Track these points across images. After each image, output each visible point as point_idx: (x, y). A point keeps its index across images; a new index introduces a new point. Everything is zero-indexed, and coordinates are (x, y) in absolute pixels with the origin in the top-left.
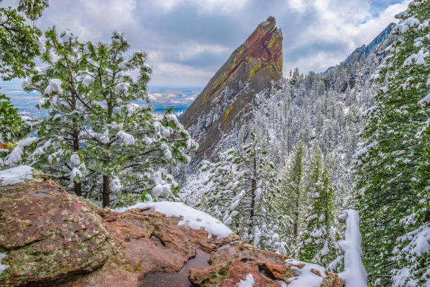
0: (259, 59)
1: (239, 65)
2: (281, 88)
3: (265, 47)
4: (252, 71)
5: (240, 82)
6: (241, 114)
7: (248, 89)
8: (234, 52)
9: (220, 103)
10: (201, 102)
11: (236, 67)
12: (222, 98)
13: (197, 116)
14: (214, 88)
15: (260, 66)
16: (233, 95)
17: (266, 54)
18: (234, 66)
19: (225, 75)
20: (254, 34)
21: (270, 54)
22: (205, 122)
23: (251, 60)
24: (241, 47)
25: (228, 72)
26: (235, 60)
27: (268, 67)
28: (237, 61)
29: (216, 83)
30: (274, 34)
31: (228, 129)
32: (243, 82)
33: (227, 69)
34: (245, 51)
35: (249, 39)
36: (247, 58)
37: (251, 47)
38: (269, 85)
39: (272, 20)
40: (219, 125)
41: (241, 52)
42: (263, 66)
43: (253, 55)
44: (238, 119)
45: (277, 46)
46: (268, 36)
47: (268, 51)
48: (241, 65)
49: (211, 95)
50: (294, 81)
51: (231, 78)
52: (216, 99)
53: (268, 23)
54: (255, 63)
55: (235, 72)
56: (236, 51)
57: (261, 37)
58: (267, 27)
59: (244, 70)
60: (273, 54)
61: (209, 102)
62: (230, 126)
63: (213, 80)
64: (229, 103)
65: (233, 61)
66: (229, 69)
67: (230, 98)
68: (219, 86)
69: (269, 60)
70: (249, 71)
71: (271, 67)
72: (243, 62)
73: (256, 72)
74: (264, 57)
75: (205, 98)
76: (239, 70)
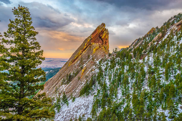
0: (98, 44)
3: (100, 38)
4: (94, 50)
8: (85, 41)
10: (68, 66)
11: (86, 48)
14: (75, 58)
15: (98, 47)
16: (85, 62)
17: (101, 41)
18: (85, 47)
19: (80, 52)
20: (95, 31)
23: (94, 44)
24: (89, 37)
25: (82, 50)
27: (102, 47)
28: (87, 45)
30: (105, 31)
31: (83, 79)
34: (91, 40)
35: (93, 34)
36: (91, 43)
37: (94, 37)
39: (103, 25)
41: (89, 40)
42: (100, 47)
44: (88, 74)
45: (106, 37)
46: (102, 32)
47: (102, 39)
48: (88, 47)
49: (73, 62)
51: (84, 53)
52: (76, 64)
54: (96, 46)
55: (86, 50)
57: (99, 33)
58: (101, 28)
59: (90, 49)
60: (104, 41)
61: (72, 66)
63: (74, 54)
65: (84, 45)
66: (82, 49)
68: (77, 57)
69: (102, 44)
70: (93, 50)
71: (104, 48)
72: (89, 45)
73: (96, 50)
74: (100, 43)
75: (70, 64)
76: (88, 50)
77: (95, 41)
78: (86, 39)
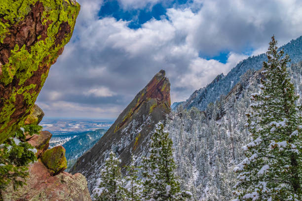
0: (155, 99)
1: (141, 103)
2: (172, 119)
3: (159, 90)
4: (151, 108)
5: (143, 116)
6: (147, 140)
7: (150, 121)
8: (138, 95)
9: (128, 132)
10: (113, 132)
11: (139, 105)
12: (130, 129)
13: (110, 143)
14: (123, 121)
15: (156, 104)
16: (139, 126)
17: (160, 95)
18: (138, 104)
19: (131, 111)
20: (152, 82)
21: (162, 95)
22: (118, 148)
23: (150, 100)
24: (143, 90)
25: (134, 109)
26: (139, 100)
27: (162, 104)
28: (140, 101)
29: (125, 117)
30: (165, 82)
31: (137, 152)
32: (145, 116)
33: (132, 106)
34: (145, 94)
35: (149, 85)
36: (147, 98)
37: (150, 90)
38: (164, 117)
39: (163, 72)
40: (131, 149)
41: (143, 95)
42: (159, 104)
43: (151, 96)
44: (145, 144)
45: (168, 90)
46: (161, 83)
47: (161, 93)
48: (142, 104)
49: (120, 126)
50: (181, 114)
51: (137, 113)
52: (125, 129)
53: (161, 74)
54: (153, 102)
55: (139, 109)
56: (140, 94)
57: (157, 84)
58: (160, 77)
59: (145, 107)
60: (165, 95)
61: (119, 132)
62: (140, 149)
63: (122, 115)
64: (136, 132)
65: (137, 101)
66: (134, 107)
67: (136, 128)
68: (127, 120)
69: (162, 99)
70: (149, 108)
71: (164, 105)
72: (144, 101)
73: (154, 108)
74: (159, 98)
75: (116, 129)
76: (142, 108)
77: (152, 95)
78: (139, 93)
